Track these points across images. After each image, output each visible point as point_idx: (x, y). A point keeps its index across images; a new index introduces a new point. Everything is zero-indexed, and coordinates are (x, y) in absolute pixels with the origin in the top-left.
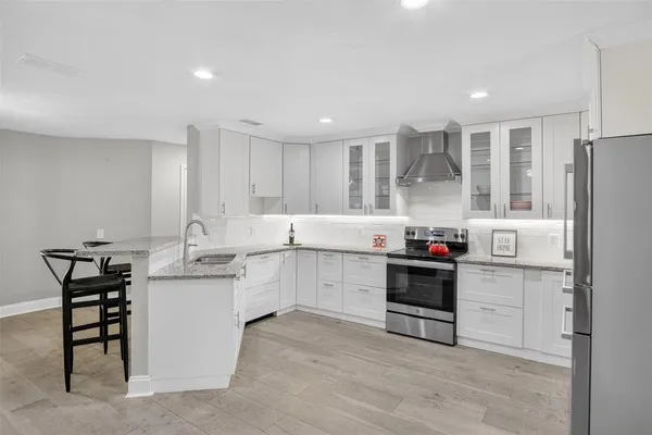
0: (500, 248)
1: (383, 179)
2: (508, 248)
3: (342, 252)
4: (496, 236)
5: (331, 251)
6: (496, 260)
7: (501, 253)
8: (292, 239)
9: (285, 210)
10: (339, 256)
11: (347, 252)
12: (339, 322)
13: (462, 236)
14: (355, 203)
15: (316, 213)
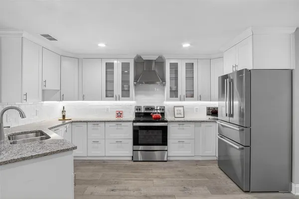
0: (177, 114)
1: (125, 82)
2: (180, 114)
3: (105, 122)
4: (176, 109)
5: (98, 122)
6: (177, 119)
7: (178, 116)
8: (64, 116)
9: (62, 99)
10: (103, 124)
11: (108, 121)
12: (104, 161)
13: (163, 110)
14: (109, 94)
15: (83, 100)
